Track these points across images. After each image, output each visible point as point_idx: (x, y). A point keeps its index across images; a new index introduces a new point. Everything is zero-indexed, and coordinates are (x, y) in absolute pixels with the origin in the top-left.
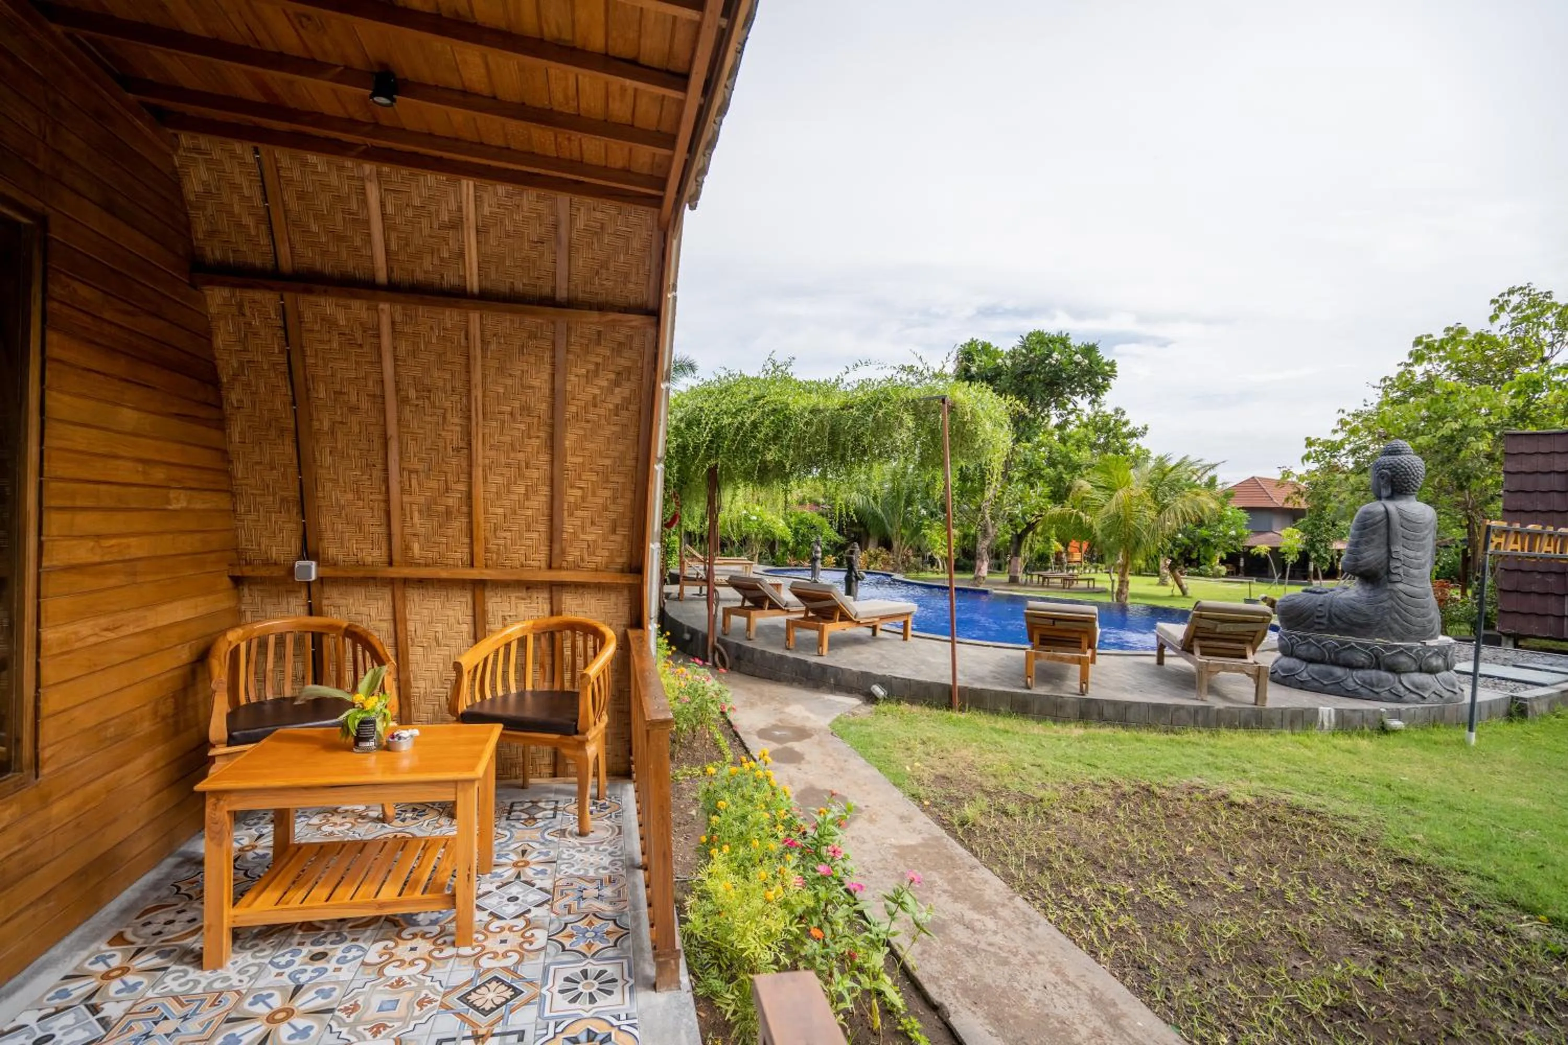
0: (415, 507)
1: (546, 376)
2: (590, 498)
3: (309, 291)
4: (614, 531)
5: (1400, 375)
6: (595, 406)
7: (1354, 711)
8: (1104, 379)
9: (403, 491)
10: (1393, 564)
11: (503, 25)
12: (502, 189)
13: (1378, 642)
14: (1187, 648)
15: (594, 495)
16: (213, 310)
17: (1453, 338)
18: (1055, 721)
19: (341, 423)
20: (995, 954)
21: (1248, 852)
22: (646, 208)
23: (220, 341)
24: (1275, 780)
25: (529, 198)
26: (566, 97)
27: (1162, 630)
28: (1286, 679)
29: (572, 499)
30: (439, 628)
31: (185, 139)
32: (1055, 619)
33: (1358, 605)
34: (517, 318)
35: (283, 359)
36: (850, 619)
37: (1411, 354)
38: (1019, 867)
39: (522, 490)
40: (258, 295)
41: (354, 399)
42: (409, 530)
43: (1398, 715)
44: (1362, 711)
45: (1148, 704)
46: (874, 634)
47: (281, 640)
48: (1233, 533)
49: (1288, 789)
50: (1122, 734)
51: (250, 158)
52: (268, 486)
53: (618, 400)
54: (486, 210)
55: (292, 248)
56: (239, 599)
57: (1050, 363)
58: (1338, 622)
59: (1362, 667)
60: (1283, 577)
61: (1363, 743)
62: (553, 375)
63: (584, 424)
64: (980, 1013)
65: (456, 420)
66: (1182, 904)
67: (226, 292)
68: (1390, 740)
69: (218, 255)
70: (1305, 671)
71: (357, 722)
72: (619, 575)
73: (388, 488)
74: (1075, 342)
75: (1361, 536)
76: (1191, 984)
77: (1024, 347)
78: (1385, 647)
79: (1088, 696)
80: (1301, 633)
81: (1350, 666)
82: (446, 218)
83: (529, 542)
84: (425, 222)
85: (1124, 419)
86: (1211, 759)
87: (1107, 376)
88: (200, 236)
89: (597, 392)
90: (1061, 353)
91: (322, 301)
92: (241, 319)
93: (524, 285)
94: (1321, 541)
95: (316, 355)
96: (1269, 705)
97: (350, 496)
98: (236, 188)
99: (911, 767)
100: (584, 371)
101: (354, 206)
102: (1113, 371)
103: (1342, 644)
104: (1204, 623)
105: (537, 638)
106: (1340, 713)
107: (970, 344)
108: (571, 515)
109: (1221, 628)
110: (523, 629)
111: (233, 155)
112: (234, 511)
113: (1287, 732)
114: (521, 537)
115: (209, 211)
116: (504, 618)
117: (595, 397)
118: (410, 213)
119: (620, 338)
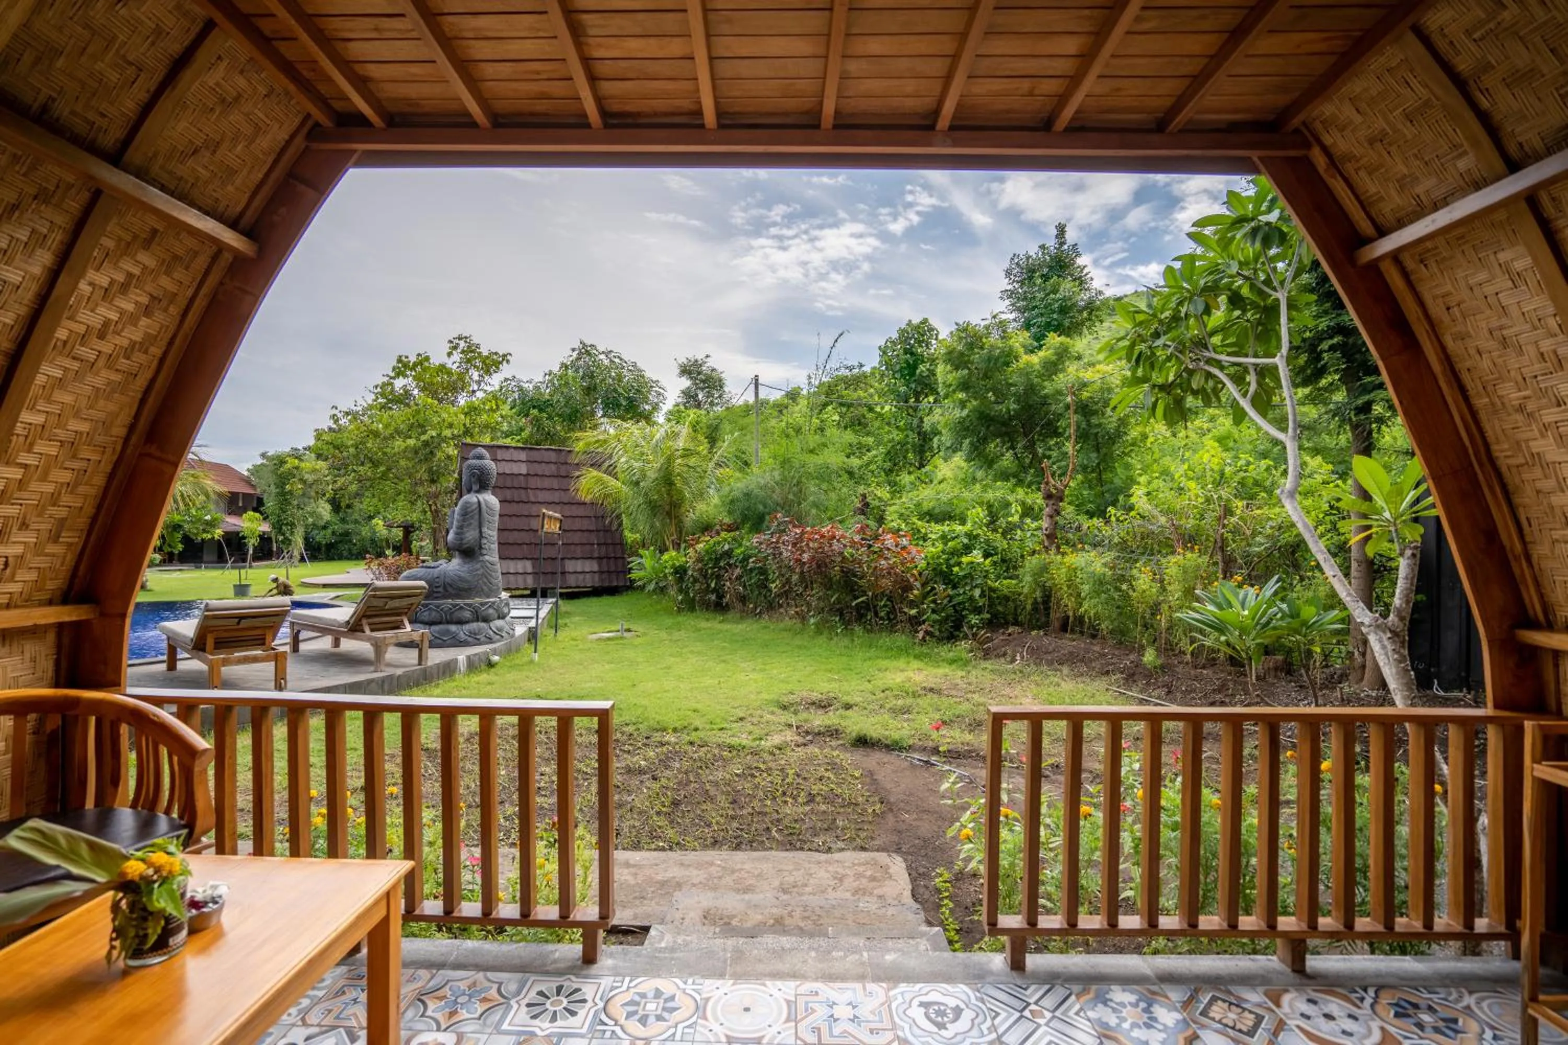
1: (40, 271)
4: (56, 538)
5: (386, 385)
6: (100, 337)
7: (472, 655)
10: (484, 541)
15: (43, 478)
17: (421, 363)
32: (241, 618)
33: (463, 575)
37: (394, 369)
43: (495, 652)
44: (476, 654)
48: (208, 517)
58: (450, 589)
59: (467, 622)
62: (54, 273)
63: (69, 362)
75: (464, 521)
81: (460, 622)
89: (114, 316)
96: (430, 663)
100: (105, 281)
103: (455, 605)
104: (376, 603)
106: (467, 659)
109: (391, 604)
117: (107, 323)
119: (179, 250)
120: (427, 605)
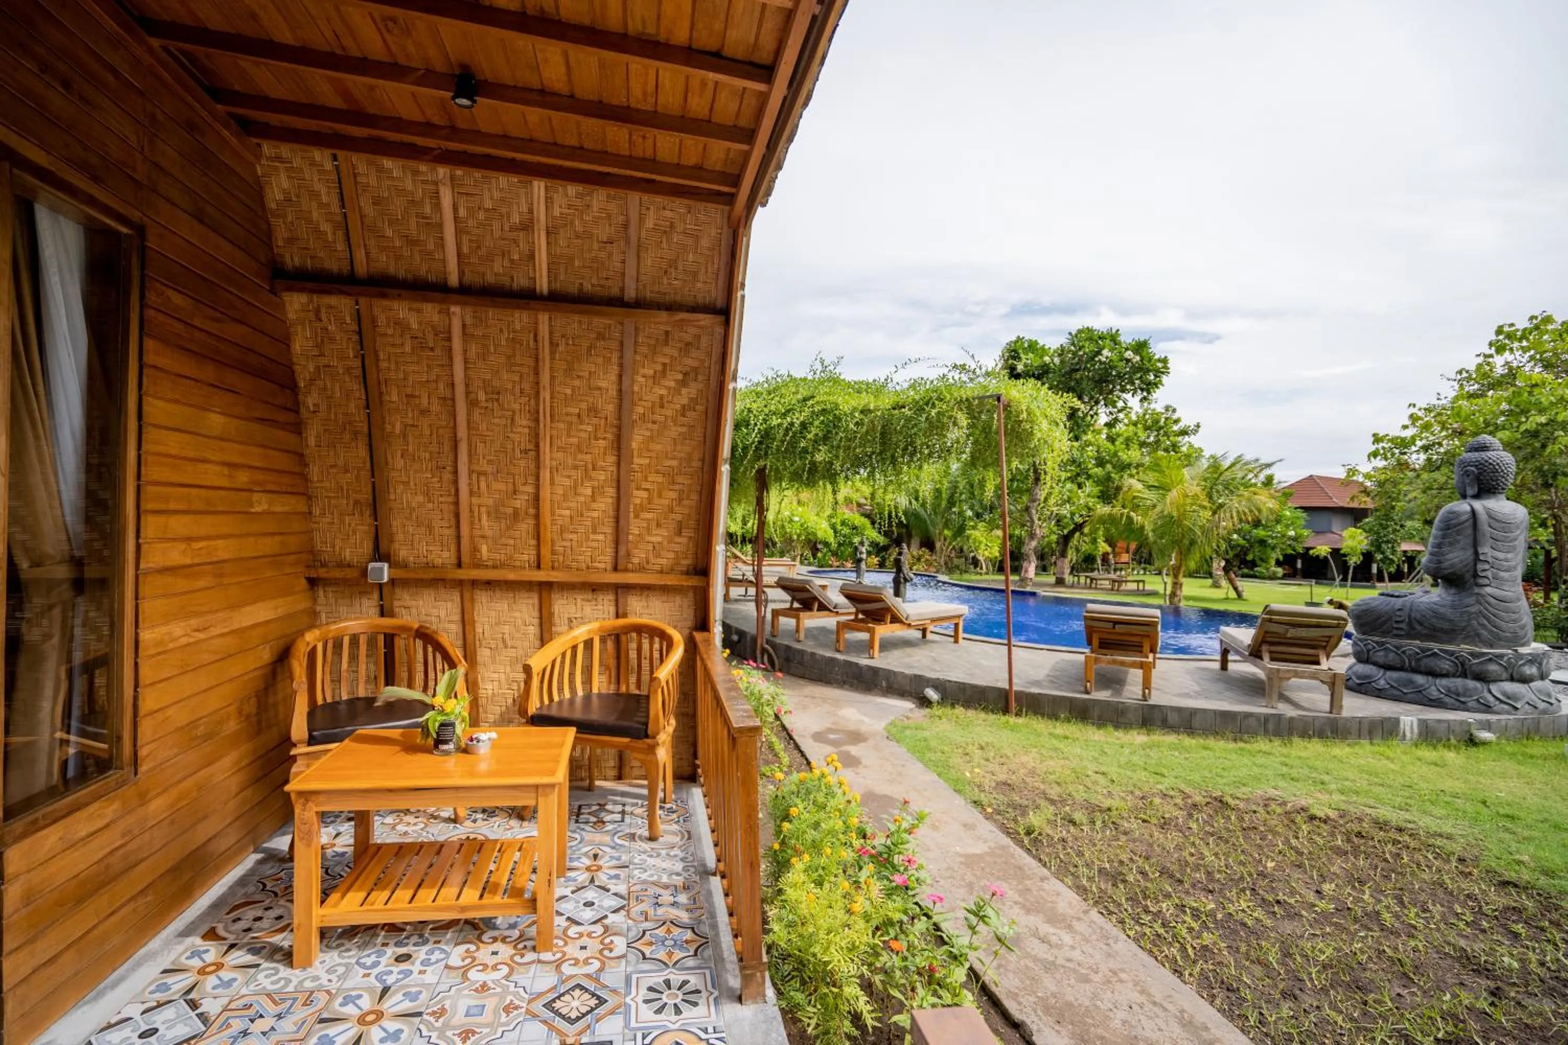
0: (483, 509)
1: (613, 377)
2: (656, 501)
3: (384, 296)
4: (679, 533)
5: (1479, 366)
6: (662, 407)
7: (1439, 721)
8: (1156, 376)
9: (471, 493)
10: (1480, 566)
11: (587, 21)
12: (572, 189)
13: (1465, 648)
14: (1255, 653)
15: (660, 496)
16: (292, 316)
17: (1537, 328)
18: (1117, 727)
19: (413, 426)
20: (1075, 971)
21: (1334, 869)
22: (715, 206)
23: (297, 346)
24: (1357, 793)
25: (599, 198)
26: (645, 94)
27: (1225, 634)
28: (1362, 687)
29: (638, 501)
30: (506, 629)
31: (268, 148)
32: (1116, 623)
33: (1442, 610)
34: (585, 319)
35: (358, 363)
36: (901, 622)
37: (1491, 344)
38: (1090, 879)
39: (589, 492)
40: (333, 300)
41: (425, 401)
42: (477, 533)
43: (1487, 726)
44: (1448, 721)
45: (1215, 712)
46: (924, 636)
47: (354, 640)
48: (1292, 533)
49: (1371, 802)
50: (1188, 741)
51: (328, 165)
52: (342, 489)
53: (685, 401)
54: (557, 212)
55: (367, 254)
56: (315, 600)
57: (1100, 361)
58: (1418, 627)
59: (1446, 675)
60: (1345, 579)
61: (1450, 756)
62: (620, 376)
63: (650, 425)
64: (1064, 1032)
65: (525, 423)
66: (1269, 922)
67: (303, 298)
68: (1480, 753)
69: (297, 261)
70: (1382, 679)
71: (437, 724)
72: (684, 577)
73: (457, 491)
74: (1126, 339)
75: (1444, 537)
76: (1286, 1009)
77: (1073, 344)
78: (1472, 654)
79: (1151, 702)
80: (1376, 639)
81: (1433, 673)
82: (516, 219)
83: (595, 544)
84: (496, 225)
85: (1175, 417)
86: (1285, 769)
87: (1158, 373)
88: (280, 243)
89: (663, 392)
90: (1111, 350)
91: (395, 305)
92: (318, 324)
93: (593, 285)
94: (1388, 542)
95: (389, 359)
96: (1345, 713)
97: (420, 498)
98: (315, 195)
99: (971, 772)
100: (651, 372)
101: (428, 209)
102: (1166, 367)
103: (1423, 650)
104: (1274, 628)
105: (603, 640)
106: (1423, 724)
107: (1017, 342)
108: (637, 516)
109: (1292, 633)
110: (589, 632)
111: (312, 163)
112: (310, 513)
113: (1365, 742)
114: (587, 539)
115: (290, 219)
116: (570, 620)
117: (662, 397)
118: (481, 215)
119: (688, 338)
120: (1383, 644)
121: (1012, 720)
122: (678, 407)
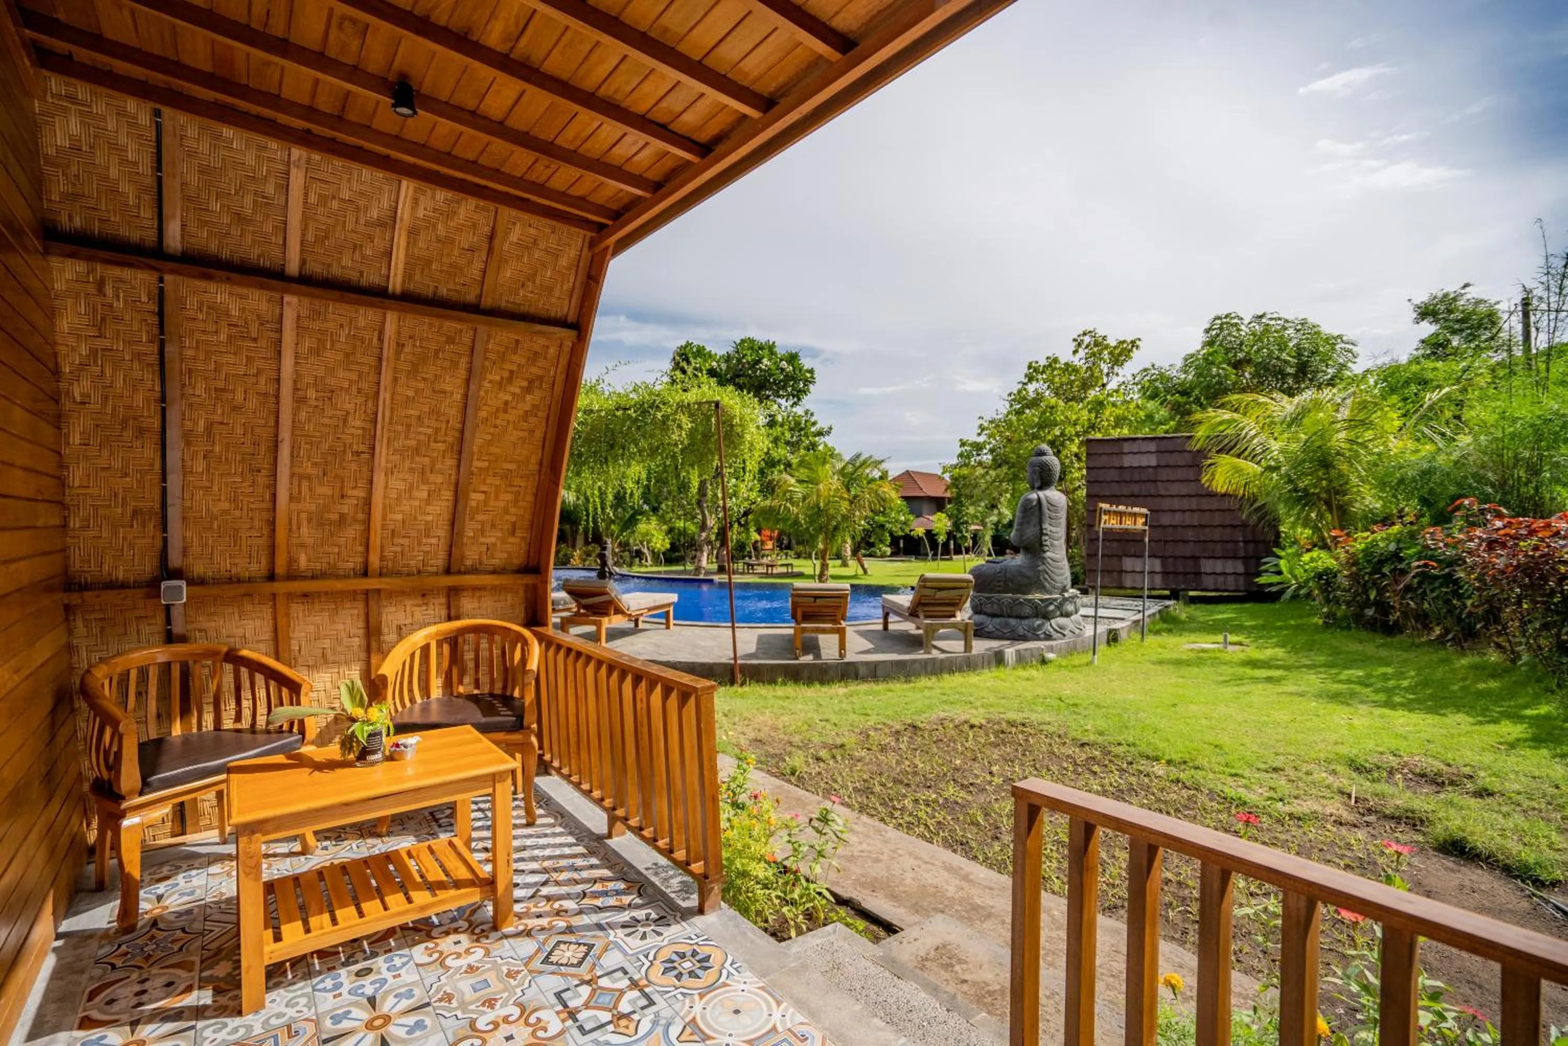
0: (304, 516)
1: (460, 381)
2: (492, 503)
3: (208, 277)
4: (513, 533)
5: (1019, 392)
6: (506, 412)
7: (1026, 650)
8: (805, 385)
9: (291, 498)
12: (442, 195)
13: (1037, 596)
14: (913, 613)
15: (496, 499)
16: (59, 286)
17: (1050, 365)
18: (822, 683)
19: (221, 423)
20: (868, 857)
21: (995, 757)
23: (64, 324)
24: (992, 706)
25: (468, 207)
27: (886, 600)
28: (981, 633)
29: (474, 504)
30: (327, 643)
32: (816, 597)
34: (437, 322)
35: (155, 348)
36: (623, 613)
37: (1026, 376)
38: (849, 797)
39: (425, 495)
40: (126, 273)
41: (239, 396)
42: (295, 541)
43: (1051, 649)
44: (1030, 649)
45: (892, 662)
46: (637, 625)
47: (143, 673)
48: (901, 519)
49: (1002, 710)
50: (881, 687)
51: (147, 121)
52: (116, 495)
53: (527, 407)
54: (421, 213)
55: (183, 226)
56: (70, 632)
57: (761, 369)
59: (1027, 618)
60: (935, 554)
61: (1033, 672)
62: (468, 381)
63: (492, 430)
64: (880, 896)
65: (358, 423)
66: (970, 798)
67: (81, 267)
68: (1049, 669)
69: (78, 222)
70: (991, 624)
72: (520, 576)
73: (274, 496)
74: (780, 351)
75: (1023, 517)
76: (997, 847)
77: (737, 352)
78: (1041, 600)
79: (846, 660)
80: (987, 595)
81: (1020, 617)
83: (427, 548)
84: (350, 217)
85: (813, 420)
86: (945, 698)
87: (807, 382)
88: (55, 197)
89: (509, 398)
90: (770, 360)
91: (212, 286)
92: (99, 300)
93: (448, 290)
94: (963, 523)
95: (197, 348)
96: (974, 653)
97: (225, 505)
98: (116, 148)
99: (727, 735)
100: (498, 378)
101: (270, 189)
102: (812, 377)
103: (1014, 600)
104: (926, 592)
105: (440, 644)
106: (1018, 652)
107: (686, 346)
108: (472, 519)
109: (940, 595)
110: (426, 636)
111: (121, 113)
112: (65, 526)
113: (986, 671)
114: (419, 544)
115: (74, 170)
116: (399, 628)
117: (506, 403)
118: (335, 204)
119: (537, 348)
120: (988, 598)
121: (737, 688)
122: (521, 413)
